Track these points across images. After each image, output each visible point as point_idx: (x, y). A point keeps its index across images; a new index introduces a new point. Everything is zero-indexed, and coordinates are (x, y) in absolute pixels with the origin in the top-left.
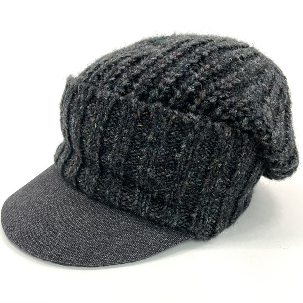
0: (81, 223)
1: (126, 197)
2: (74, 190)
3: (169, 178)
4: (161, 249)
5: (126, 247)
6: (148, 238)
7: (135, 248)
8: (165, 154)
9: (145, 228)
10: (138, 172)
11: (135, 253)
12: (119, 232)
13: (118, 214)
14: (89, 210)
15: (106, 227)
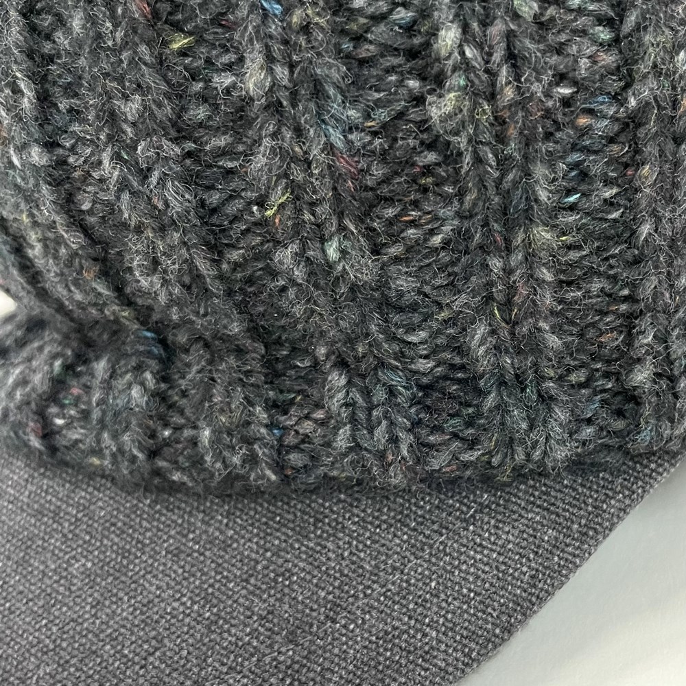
0: (143, 621)
1: (296, 428)
2: (43, 474)
3: (446, 243)
4: (542, 589)
5: (386, 650)
6: (464, 567)
7: (425, 635)
8: (375, 134)
9: (435, 527)
10: (293, 282)
11: (435, 657)
12: (331, 597)
13: (293, 522)
14: (153, 549)
15: (265, 601)
